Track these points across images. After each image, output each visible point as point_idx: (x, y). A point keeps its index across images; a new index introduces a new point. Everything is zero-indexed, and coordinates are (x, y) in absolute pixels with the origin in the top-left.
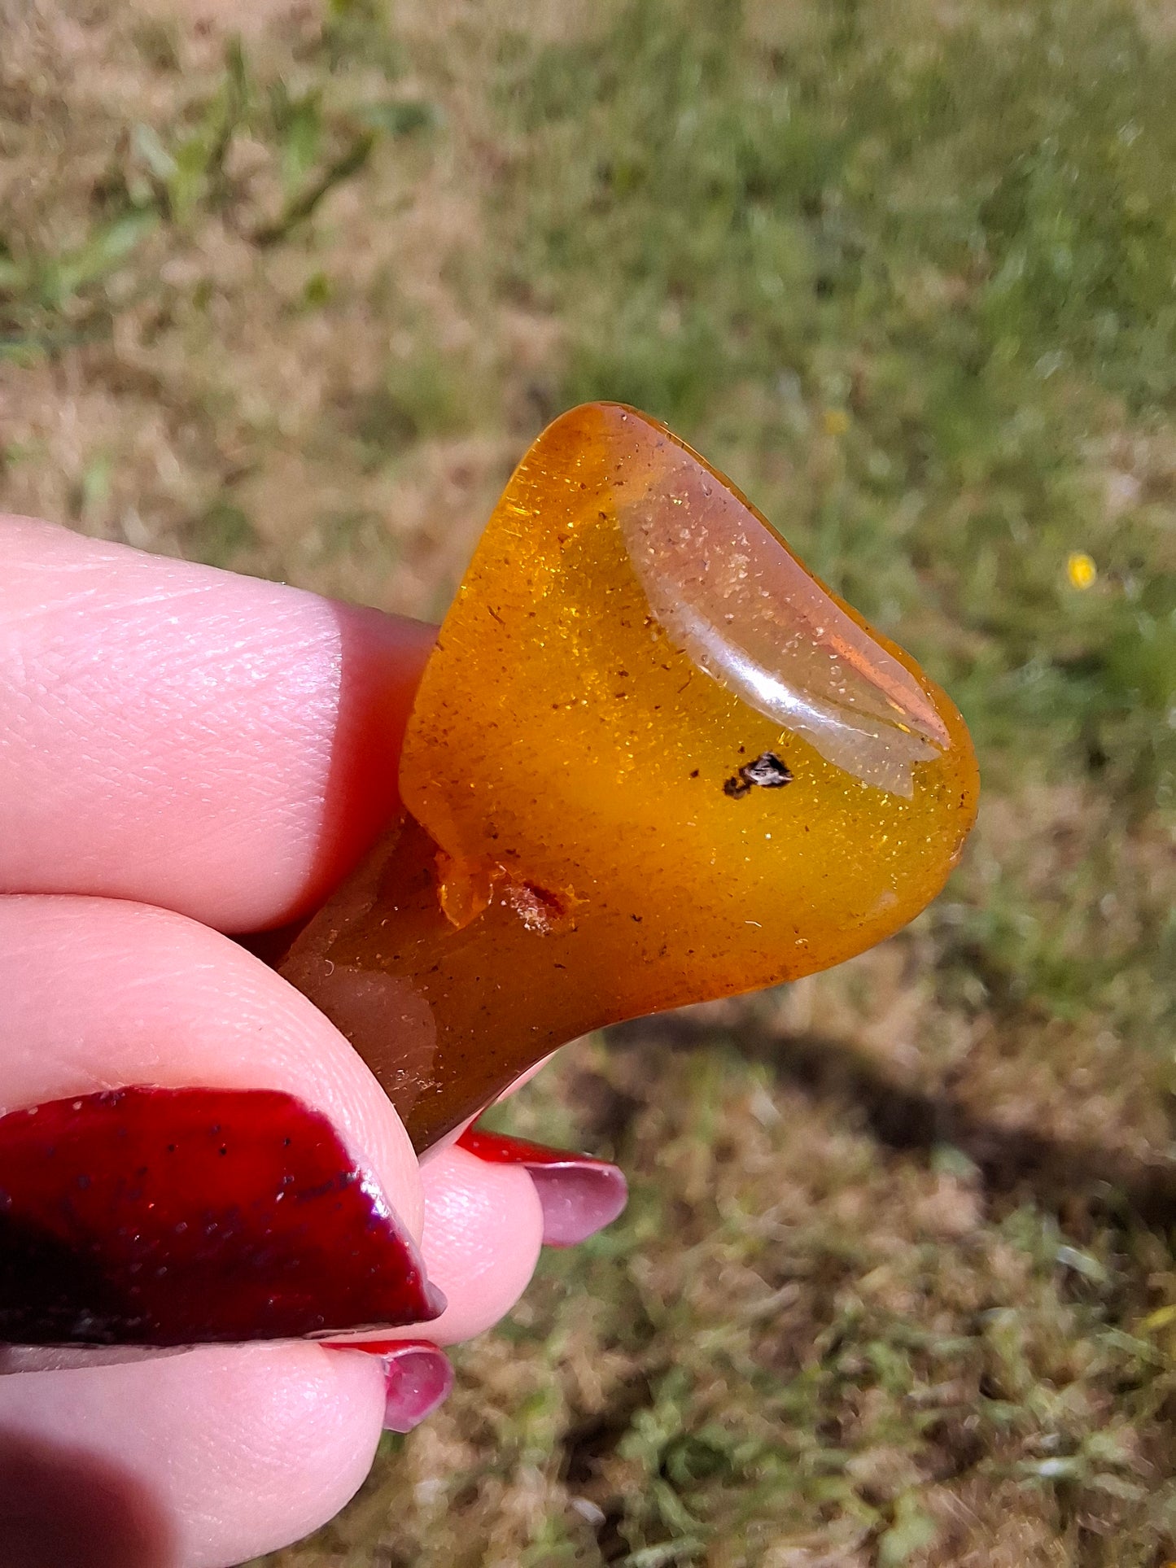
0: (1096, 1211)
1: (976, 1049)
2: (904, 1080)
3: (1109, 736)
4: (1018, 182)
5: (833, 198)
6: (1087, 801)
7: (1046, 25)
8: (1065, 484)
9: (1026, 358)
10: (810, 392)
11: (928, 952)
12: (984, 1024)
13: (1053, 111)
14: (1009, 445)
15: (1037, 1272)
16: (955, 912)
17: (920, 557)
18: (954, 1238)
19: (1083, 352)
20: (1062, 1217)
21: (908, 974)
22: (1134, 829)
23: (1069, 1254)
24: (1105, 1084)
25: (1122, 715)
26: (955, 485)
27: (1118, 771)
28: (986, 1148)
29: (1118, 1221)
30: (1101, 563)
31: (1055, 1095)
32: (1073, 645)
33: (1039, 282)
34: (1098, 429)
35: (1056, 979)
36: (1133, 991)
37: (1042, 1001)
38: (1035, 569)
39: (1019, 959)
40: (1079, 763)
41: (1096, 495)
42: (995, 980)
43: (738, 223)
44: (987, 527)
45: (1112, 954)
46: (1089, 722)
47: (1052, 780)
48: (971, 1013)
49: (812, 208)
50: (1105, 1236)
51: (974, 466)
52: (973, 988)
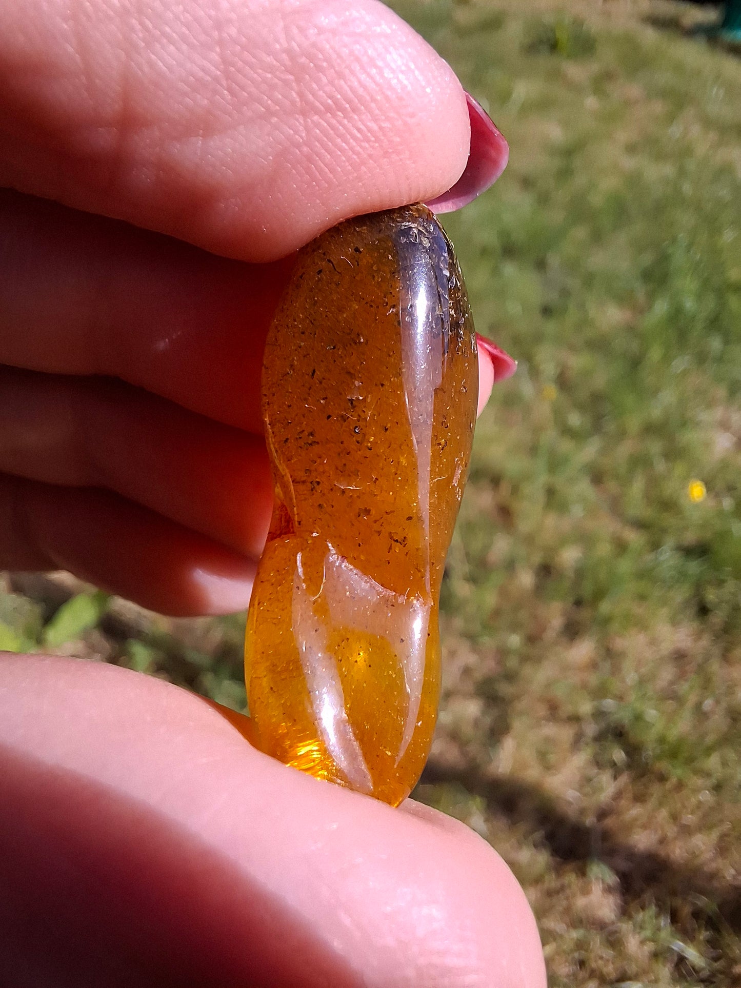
0: (696, 914)
1: (618, 796)
2: (571, 813)
3: (711, 596)
4: (664, 259)
5: (554, 260)
6: (698, 636)
7: (682, 172)
8: (690, 437)
9: (667, 359)
10: (534, 373)
11: (591, 729)
12: (624, 779)
13: (685, 219)
14: (656, 412)
15: (656, 955)
16: (609, 704)
17: (597, 477)
18: (601, 926)
19: (701, 358)
20: (675, 918)
21: (577, 742)
22: (726, 657)
23: (678, 945)
24: (705, 826)
25: (720, 583)
26: (622, 434)
27: (718, 618)
28: (623, 865)
29: (712, 923)
30: (709, 485)
31: (671, 831)
32: (690, 537)
33: (676, 315)
34: (710, 405)
35: (674, 752)
36: (724, 764)
37: (663, 766)
38: (669, 488)
39: (649, 739)
40: (692, 611)
41: (707, 445)
42: (633, 750)
43: (496, 272)
44: (639, 461)
45: (710, 739)
46: (699, 587)
47: (674, 622)
48: (617, 772)
49: (541, 265)
50: (703, 935)
51: (634, 423)
52: (619, 755)
